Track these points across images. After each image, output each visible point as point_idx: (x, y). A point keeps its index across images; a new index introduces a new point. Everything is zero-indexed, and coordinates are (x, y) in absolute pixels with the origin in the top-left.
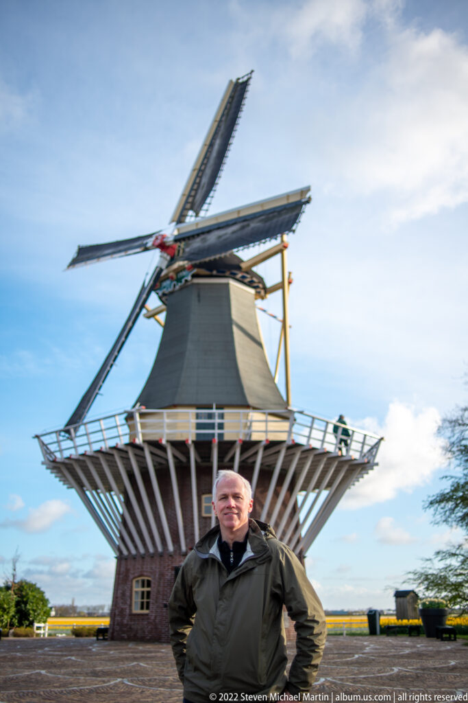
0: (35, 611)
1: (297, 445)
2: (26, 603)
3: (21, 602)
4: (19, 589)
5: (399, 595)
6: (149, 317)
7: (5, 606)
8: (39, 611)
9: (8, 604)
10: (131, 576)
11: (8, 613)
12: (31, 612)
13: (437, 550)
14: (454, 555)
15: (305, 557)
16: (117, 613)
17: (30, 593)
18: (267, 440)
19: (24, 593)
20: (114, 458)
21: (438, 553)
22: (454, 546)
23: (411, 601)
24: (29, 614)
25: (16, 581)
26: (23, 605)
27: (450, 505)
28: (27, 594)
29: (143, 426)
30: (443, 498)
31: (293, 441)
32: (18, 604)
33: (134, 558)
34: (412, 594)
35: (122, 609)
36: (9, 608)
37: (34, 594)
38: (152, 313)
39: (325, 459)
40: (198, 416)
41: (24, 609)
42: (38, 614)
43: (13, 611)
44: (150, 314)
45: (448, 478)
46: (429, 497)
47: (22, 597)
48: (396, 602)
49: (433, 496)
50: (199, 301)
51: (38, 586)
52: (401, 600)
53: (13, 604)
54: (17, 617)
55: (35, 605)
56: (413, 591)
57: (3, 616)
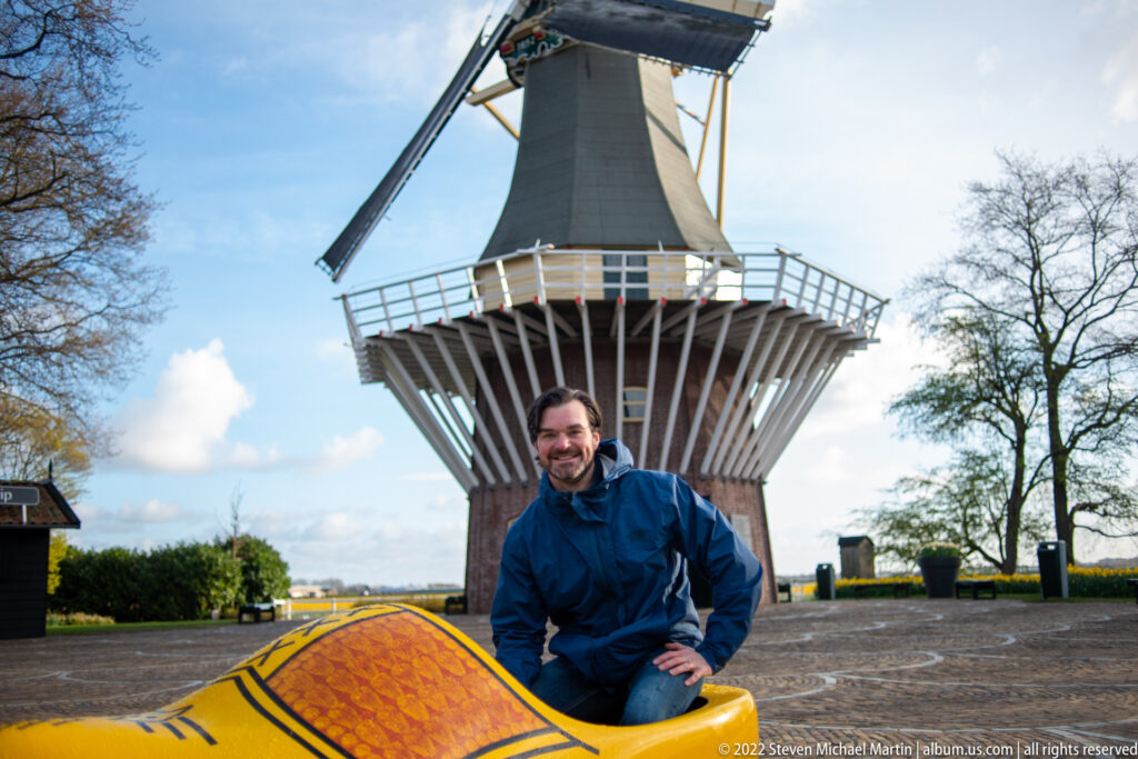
0: (270, 581)
1: (785, 308)
2: (257, 570)
3: (250, 567)
4: (243, 549)
5: (846, 543)
6: (475, 104)
7: (229, 575)
8: (276, 582)
9: (232, 571)
10: (504, 517)
11: (233, 584)
12: (266, 583)
13: (902, 477)
14: (928, 483)
15: (764, 483)
16: (483, 572)
17: (261, 554)
18: (744, 300)
19: (252, 555)
20: (488, 332)
21: (902, 481)
22: (925, 471)
23: (865, 551)
24: (263, 587)
25: (238, 535)
26: (253, 573)
27: (924, 408)
28: (257, 555)
29: (548, 277)
30: (914, 399)
31: (784, 301)
32: (245, 570)
33: (508, 488)
34: (865, 541)
35: (492, 566)
36: (234, 577)
37: (267, 555)
38: (482, 97)
39: (812, 332)
40: (606, 261)
41: (254, 578)
42: (276, 586)
43: (238, 580)
44: (477, 98)
45: (923, 368)
46: (893, 396)
47: (250, 560)
48: (841, 553)
49: (900, 395)
50: (589, 75)
51: (269, 543)
52: (849, 550)
53: (237, 570)
54: (245, 591)
55: (269, 572)
56: (867, 538)
57: (225, 589)
